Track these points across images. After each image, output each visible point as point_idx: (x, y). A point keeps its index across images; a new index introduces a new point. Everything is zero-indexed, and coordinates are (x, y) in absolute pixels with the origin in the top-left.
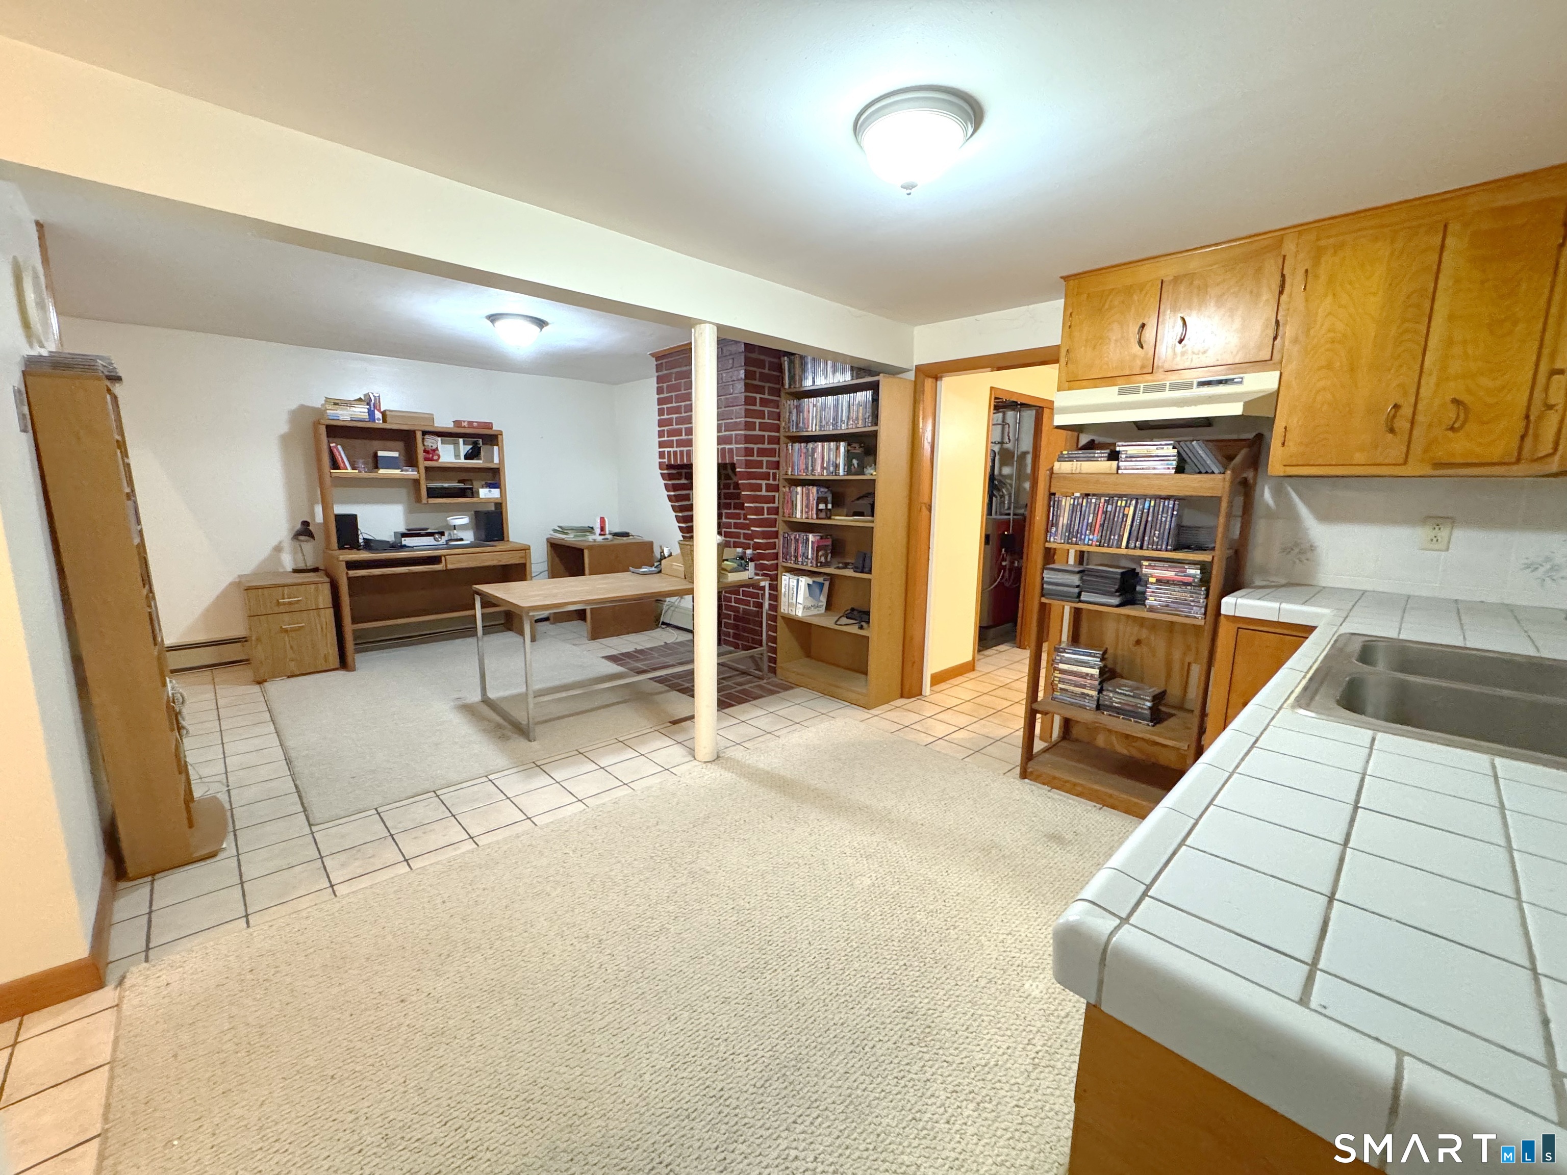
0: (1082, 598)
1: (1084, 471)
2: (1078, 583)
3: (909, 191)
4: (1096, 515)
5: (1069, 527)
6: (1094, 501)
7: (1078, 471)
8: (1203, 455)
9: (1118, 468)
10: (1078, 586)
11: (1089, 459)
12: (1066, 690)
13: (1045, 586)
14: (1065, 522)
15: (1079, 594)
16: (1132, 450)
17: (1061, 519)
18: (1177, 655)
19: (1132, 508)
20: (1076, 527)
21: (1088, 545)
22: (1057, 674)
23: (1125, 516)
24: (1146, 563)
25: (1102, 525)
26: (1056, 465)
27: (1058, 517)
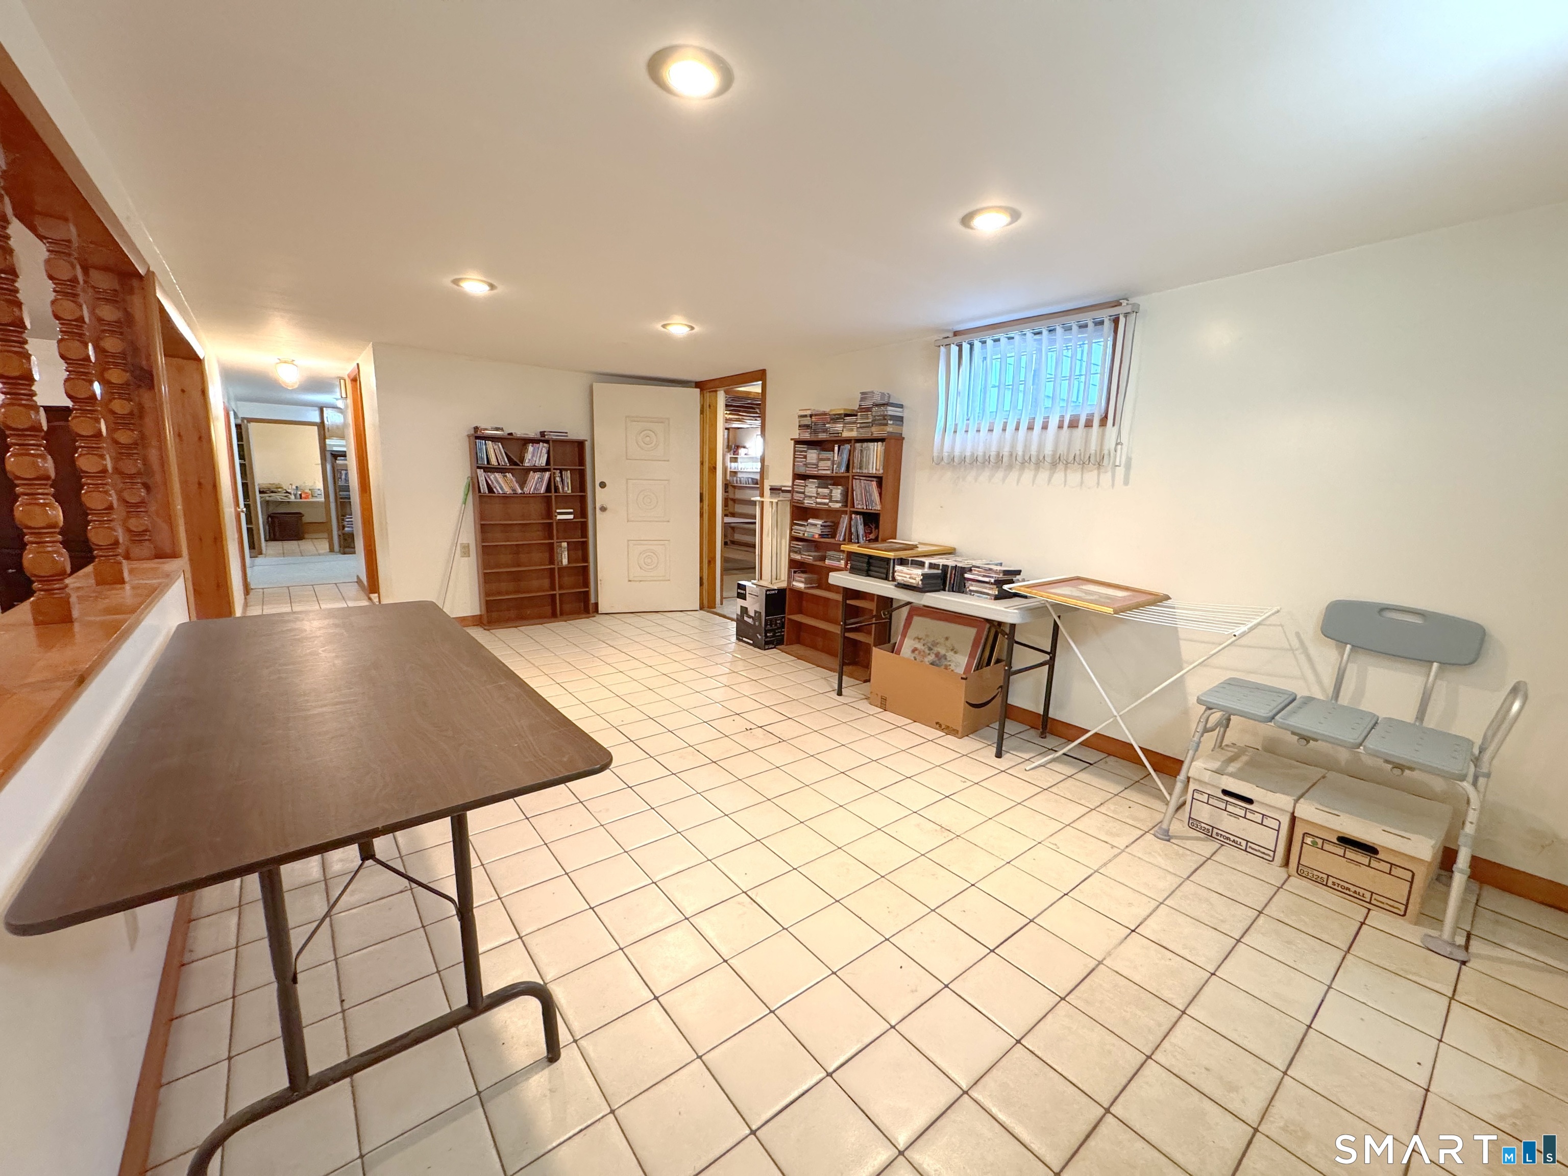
26: (337, 461)
27: (341, 476)
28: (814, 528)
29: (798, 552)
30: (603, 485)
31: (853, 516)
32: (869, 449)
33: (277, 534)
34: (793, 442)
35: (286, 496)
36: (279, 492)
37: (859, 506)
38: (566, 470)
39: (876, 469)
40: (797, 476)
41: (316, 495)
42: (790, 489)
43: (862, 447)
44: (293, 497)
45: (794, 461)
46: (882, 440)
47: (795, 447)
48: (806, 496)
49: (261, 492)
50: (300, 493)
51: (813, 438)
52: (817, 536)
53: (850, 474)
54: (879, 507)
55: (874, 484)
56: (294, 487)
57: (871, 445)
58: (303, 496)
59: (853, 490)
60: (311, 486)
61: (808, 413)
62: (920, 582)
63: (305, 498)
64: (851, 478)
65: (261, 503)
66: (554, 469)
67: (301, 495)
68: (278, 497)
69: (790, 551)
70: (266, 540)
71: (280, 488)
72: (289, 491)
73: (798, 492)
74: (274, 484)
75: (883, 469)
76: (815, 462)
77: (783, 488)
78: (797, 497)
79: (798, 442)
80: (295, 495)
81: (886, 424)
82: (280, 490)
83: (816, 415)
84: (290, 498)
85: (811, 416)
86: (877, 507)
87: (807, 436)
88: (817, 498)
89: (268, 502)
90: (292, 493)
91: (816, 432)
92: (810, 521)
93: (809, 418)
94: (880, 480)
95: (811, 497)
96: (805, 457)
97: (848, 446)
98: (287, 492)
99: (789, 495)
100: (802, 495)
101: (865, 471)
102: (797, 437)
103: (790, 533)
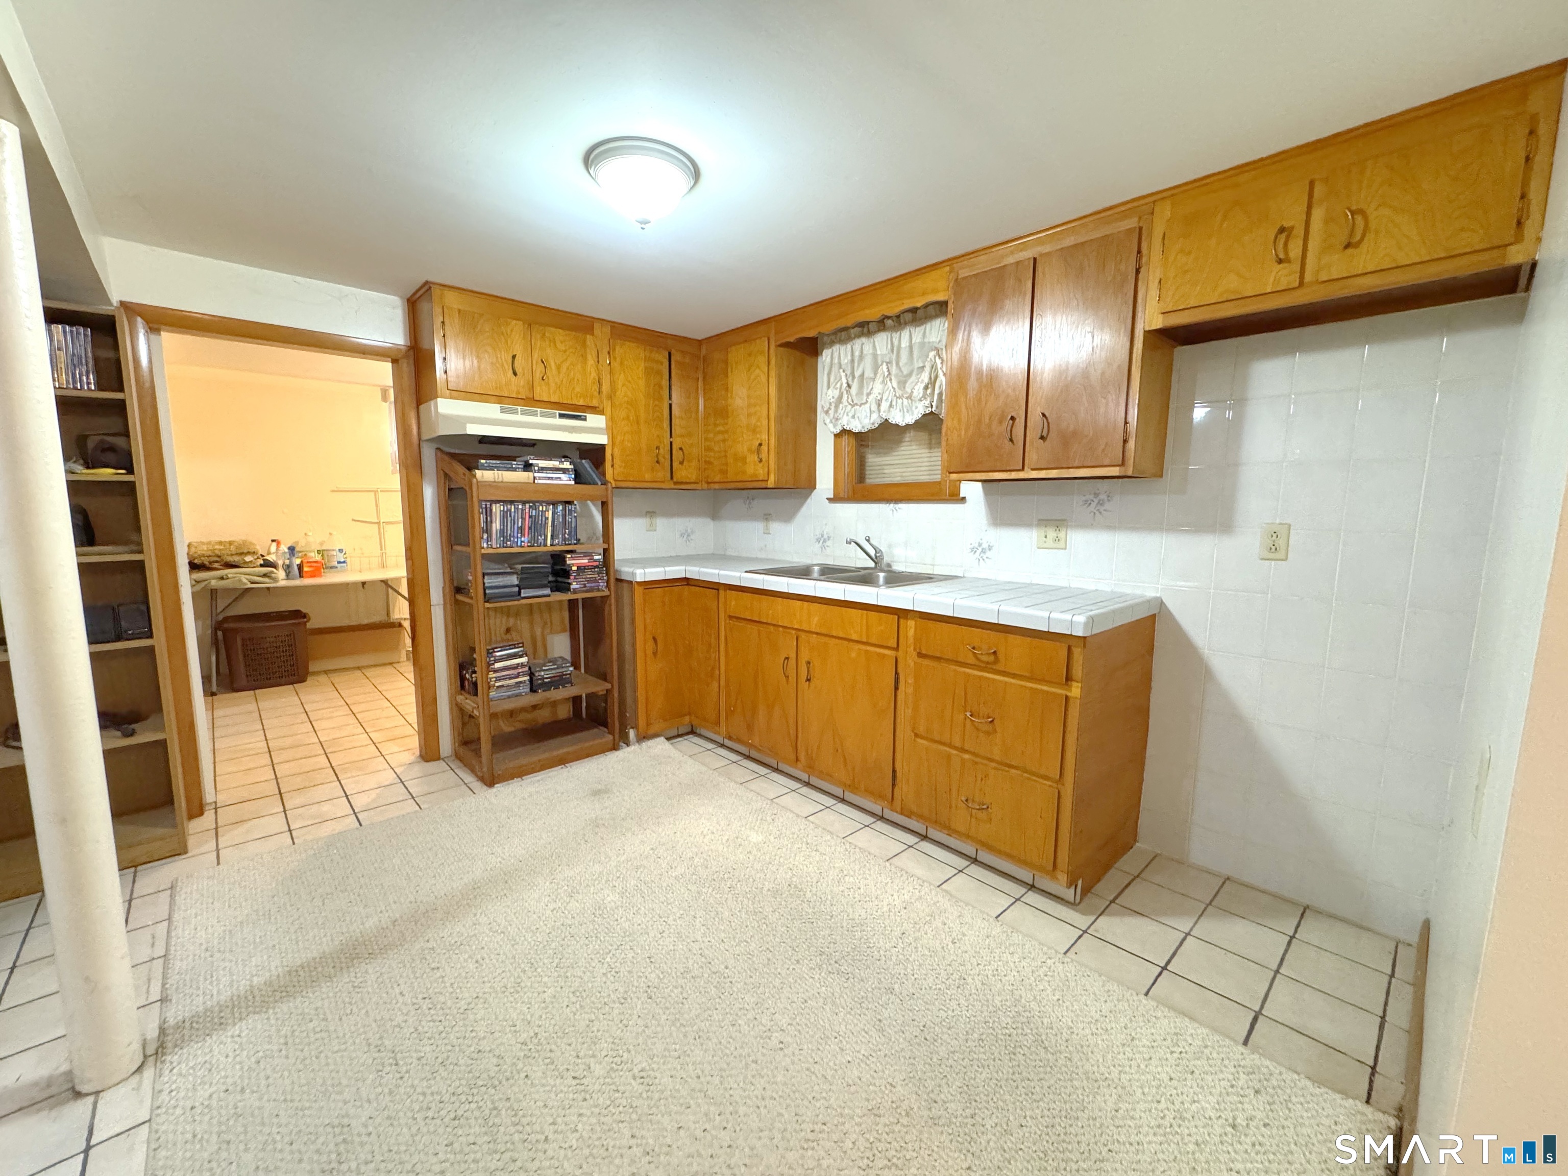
0: (523, 595)
1: (505, 480)
2: (516, 582)
3: (643, 226)
4: (523, 519)
5: (502, 532)
6: (520, 507)
7: (500, 480)
8: (589, 469)
9: (535, 478)
10: (517, 585)
11: (508, 469)
12: (502, 686)
13: (487, 591)
14: (498, 527)
15: (520, 589)
16: (543, 463)
17: (494, 525)
18: (538, 631)
19: (551, 512)
20: (509, 532)
21: (521, 546)
22: (492, 675)
23: (547, 519)
24: (569, 556)
25: (530, 528)
26: (478, 473)
27: (489, 523)
33: (241, 669)
35: (265, 575)
36: (246, 564)
41: (336, 564)
44: (281, 574)
49: (194, 566)
50: (298, 561)
56: (284, 548)
58: (306, 569)
60: (322, 544)
63: (313, 575)
65: (194, 595)
67: (300, 567)
68: (241, 578)
70: (209, 693)
71: (249, 553)
72: (271, 558)
74: (231, 543)
80: (288, 568)
82: (248, 558)
84: (275, 580)
89: (214, 592)
90: (280, 563)
98: (267, 564)
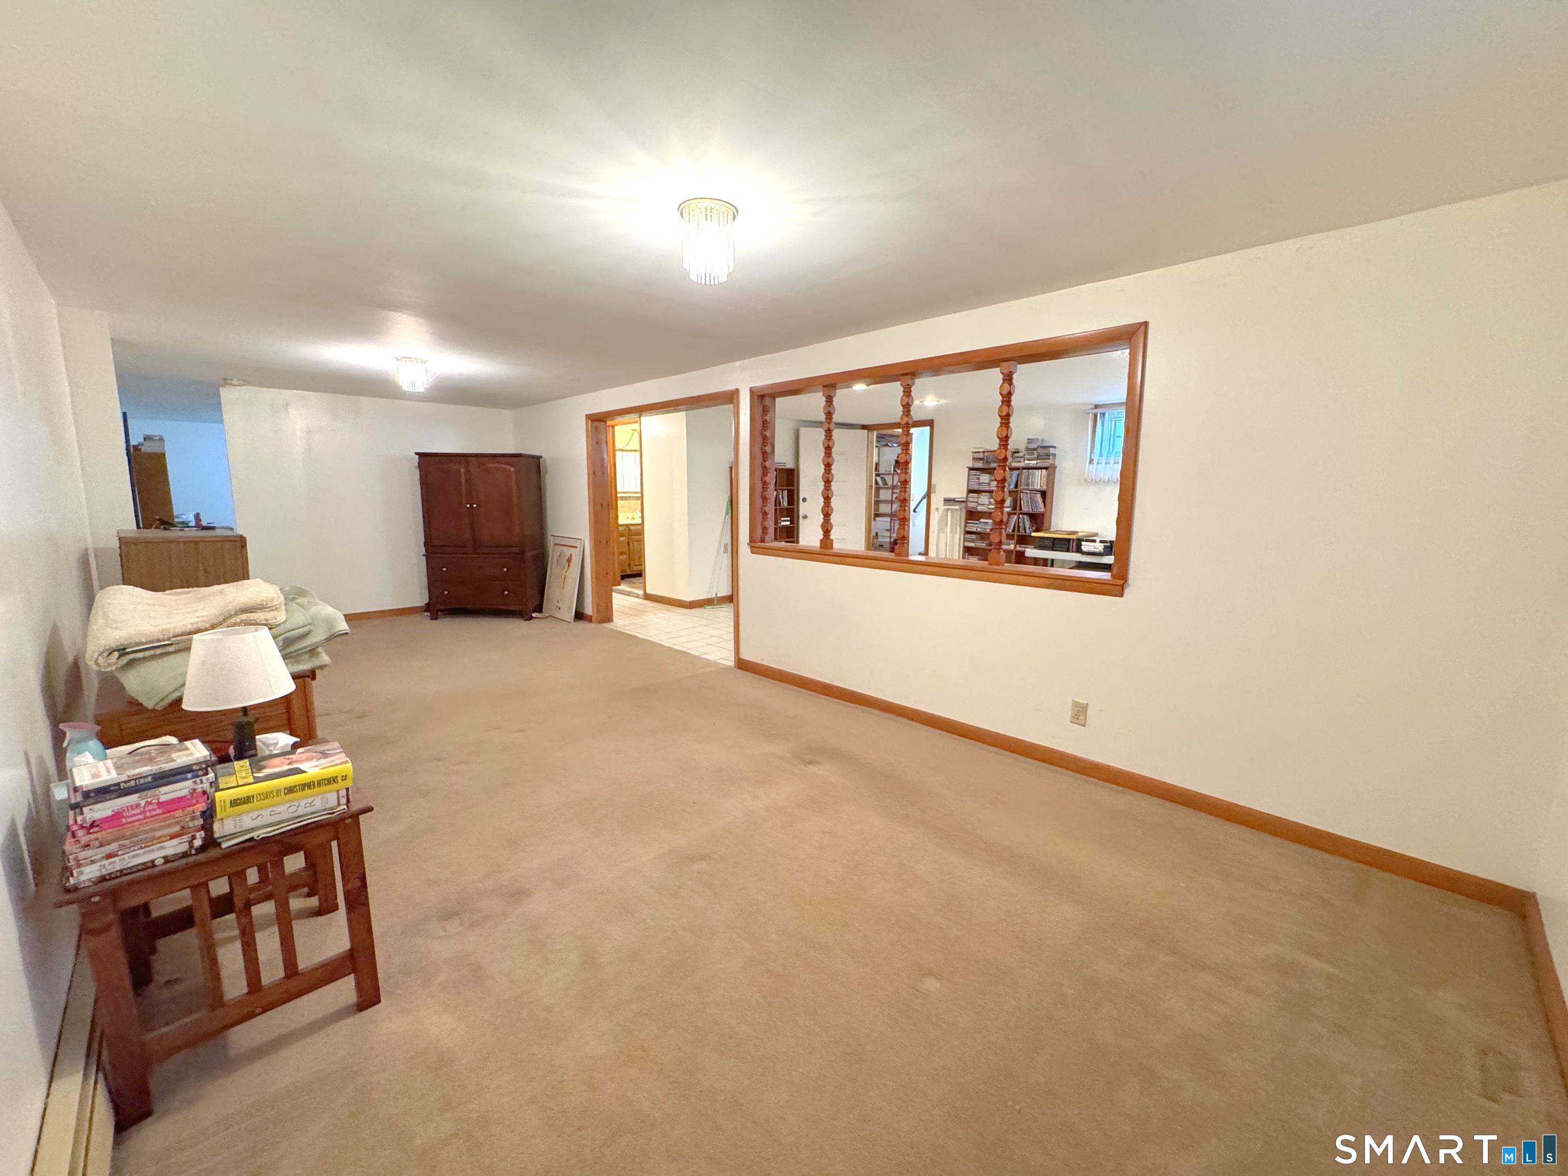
28: (985, 525)
29: (972, 541)
30: (804, 500)
31: (1021, 516)
32: (1035, 474)
34: (967, 469)
37: (1025, 509)
38: (785, 490)
39: (1040, 486)
40: (970, 491)
42: (965, 500)
43: (1028, 472)
45: (968, 481)
46: (1046, 468)
47: (969, 472)
48: (979, 504)
51: (986, 466)
52: (988, 530)
53: (1019, 489)
54: (1042, 510)
55: (1039, 496)
57: (1036, 471)
59: (1021, 500)
61: (982, 450)
62: (1102, 550)
64: (1019, 492)
66: (780, 489)
69: (964, 541)
73: (970, 502)
75: (1047, 486)
76: (987, 482)
77: (956, 500)
78: (970, 505)
79: (971, 469)
81: (1049, 459)
83: (987, 452)
85: (984, 452)
86: (1041, 508)
87: (980, 465)
88: (988, 505)
91: (988, 462)
92: (981, 520)
93: (982, 454)
94: (1044, 494)
95: (983, 505)
96: (978, 479)
97: (1017, 472)
99: (963, 505)
100: (976, 504)
101: (1030, 487)
102: (971, 465)
103: (965, 529)
